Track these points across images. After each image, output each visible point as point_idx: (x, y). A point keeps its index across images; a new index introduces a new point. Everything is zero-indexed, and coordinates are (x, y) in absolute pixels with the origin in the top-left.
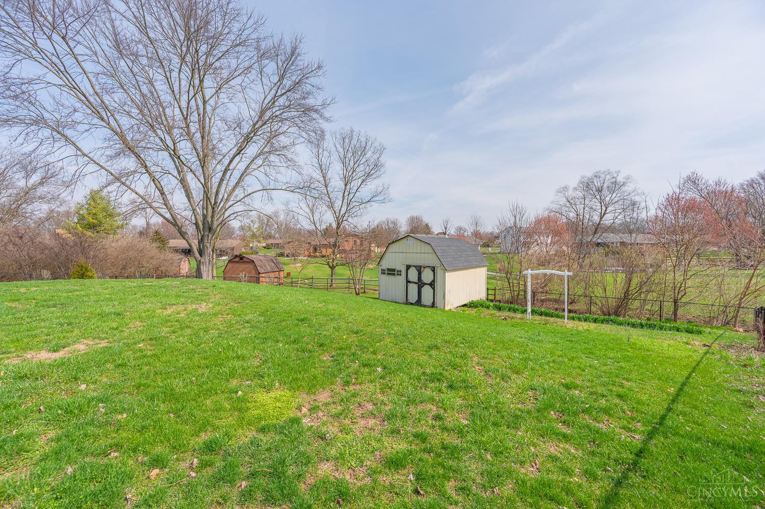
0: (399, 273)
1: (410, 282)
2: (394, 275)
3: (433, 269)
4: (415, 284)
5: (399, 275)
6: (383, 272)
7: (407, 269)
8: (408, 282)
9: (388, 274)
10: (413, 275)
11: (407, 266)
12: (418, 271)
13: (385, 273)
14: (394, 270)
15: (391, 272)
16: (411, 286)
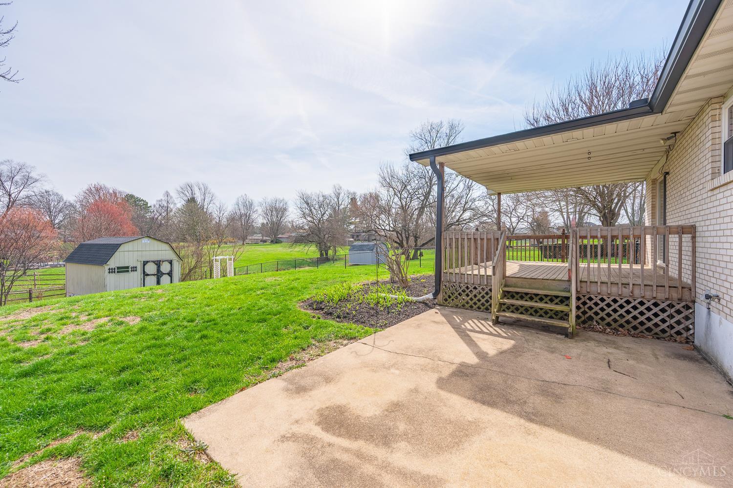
0: (134, 269)
1: (148, 275)
2: (128, 271)
3: (171, 262)
4: (153, 276)
5: (134, 270)
6: (111, 271)
7: (144, 265)
8: (145, 274)
9: (118, 272)
10: (151, 268)
11: (144, 262)
12: (156, 264)
13: (114, 272)
14: (128, 267)
15: (123, 270)
16: (147, 278)
